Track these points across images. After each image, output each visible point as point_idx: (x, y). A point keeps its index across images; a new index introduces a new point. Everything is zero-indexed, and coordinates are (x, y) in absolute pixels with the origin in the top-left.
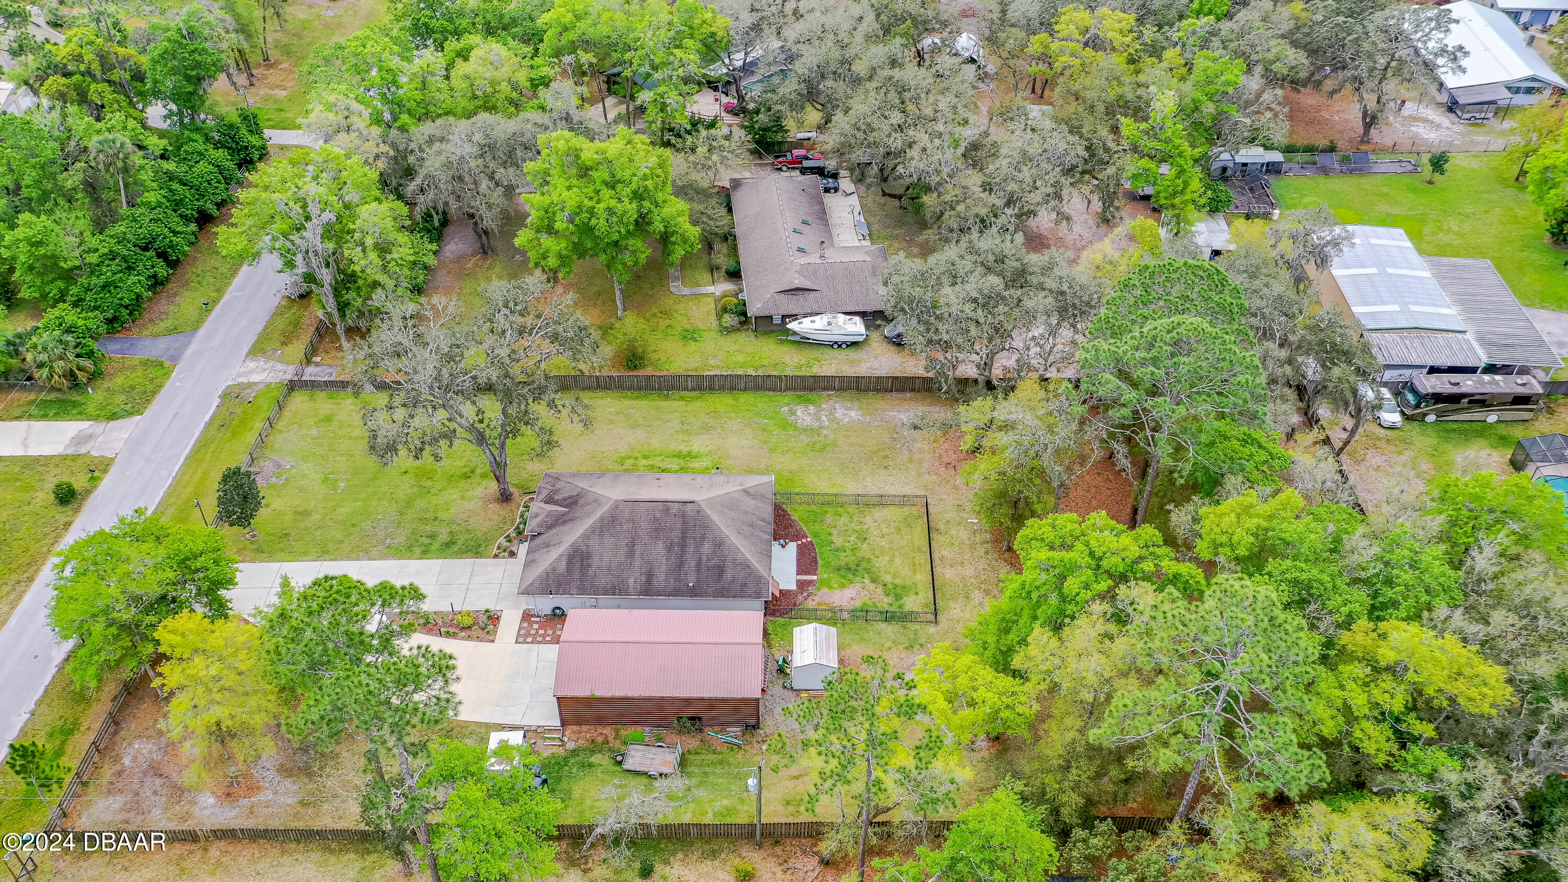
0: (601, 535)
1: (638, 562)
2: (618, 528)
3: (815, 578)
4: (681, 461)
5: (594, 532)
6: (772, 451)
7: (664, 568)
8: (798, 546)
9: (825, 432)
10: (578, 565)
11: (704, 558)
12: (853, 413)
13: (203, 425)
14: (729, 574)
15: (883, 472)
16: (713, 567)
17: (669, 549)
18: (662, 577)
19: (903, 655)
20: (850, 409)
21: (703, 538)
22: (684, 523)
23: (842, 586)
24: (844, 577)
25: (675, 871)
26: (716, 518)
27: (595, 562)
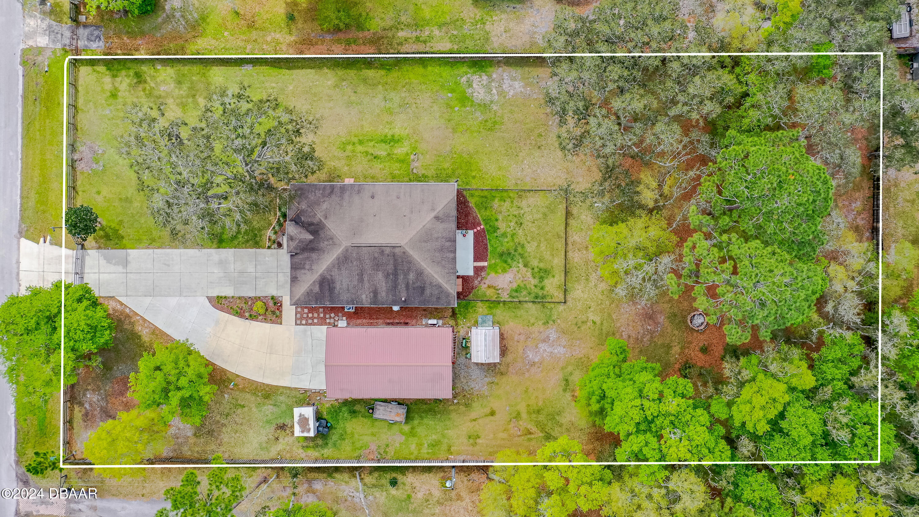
0: (339, 269)
1: (367, 285)
2: (350, 264)
3: (485, 264)
4: (387, 147)
5: (334, 266)
6: (454, 130)
7: (384, 289)
8: (475, 233)
9: (495, 108)
10: (327, 287)
11: (411, 282)
13: (20, 98)
14: (428, 292)
15: (537, 153)
16: (417, 287)
17: (387, 276)
18: (384, 294)
19: (542, 330)
20: (515, 79)
21: (409, 270)
22: (395, 260)
23: (504, 271)
24: (506, 262)
25: (409, 480)
26: (416, 256)
27: (338, 286)
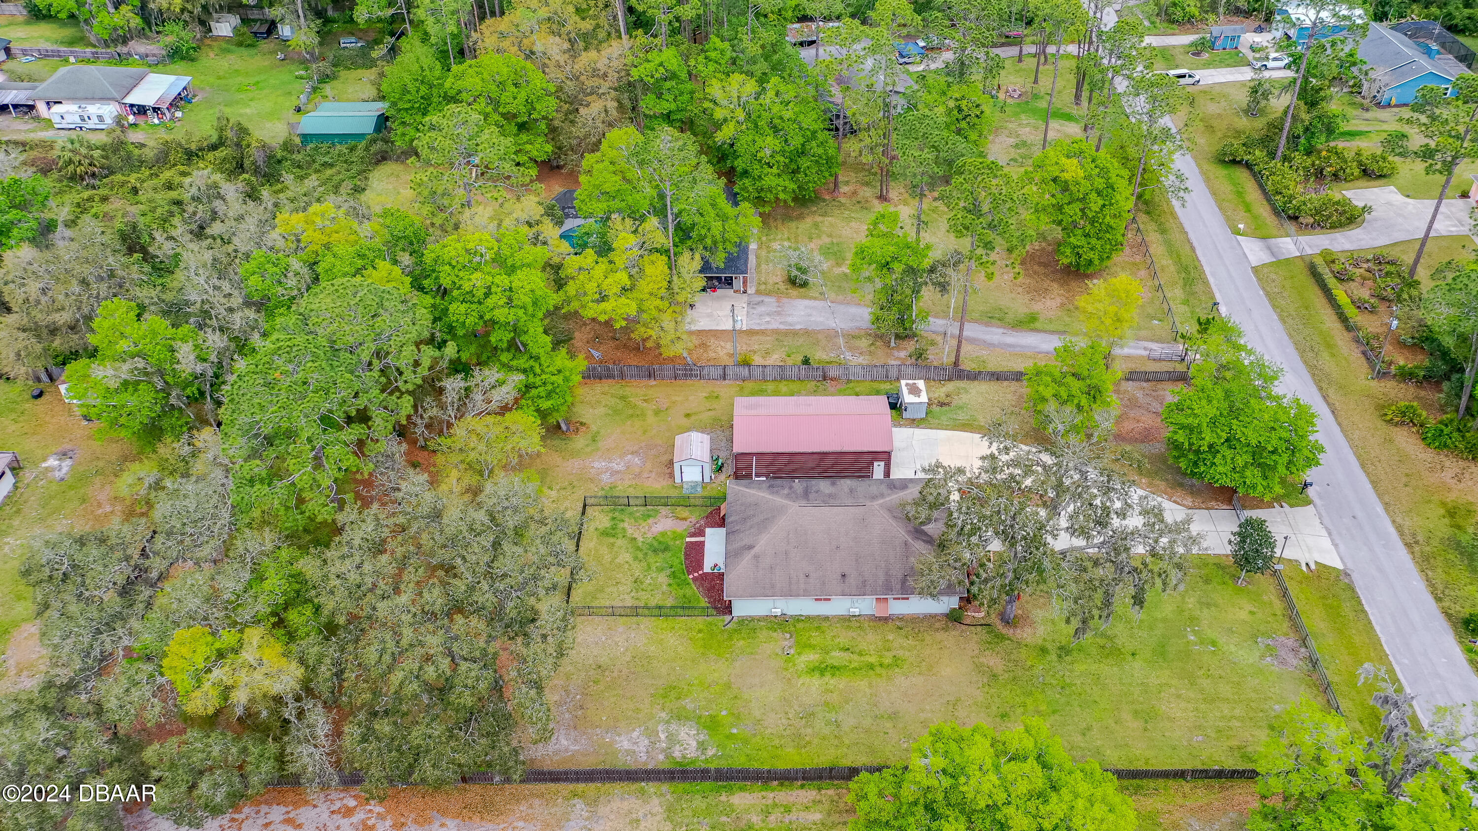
3: (689, 540)
4: (830, 662)
6: (728, 686)
8: (701, 566)
9: (663, 715)
12: (626, 745)
15: (604, 660)
19: (620, 482)
20: (628, 752)
23: (664, 534)
24: (661, 543)
